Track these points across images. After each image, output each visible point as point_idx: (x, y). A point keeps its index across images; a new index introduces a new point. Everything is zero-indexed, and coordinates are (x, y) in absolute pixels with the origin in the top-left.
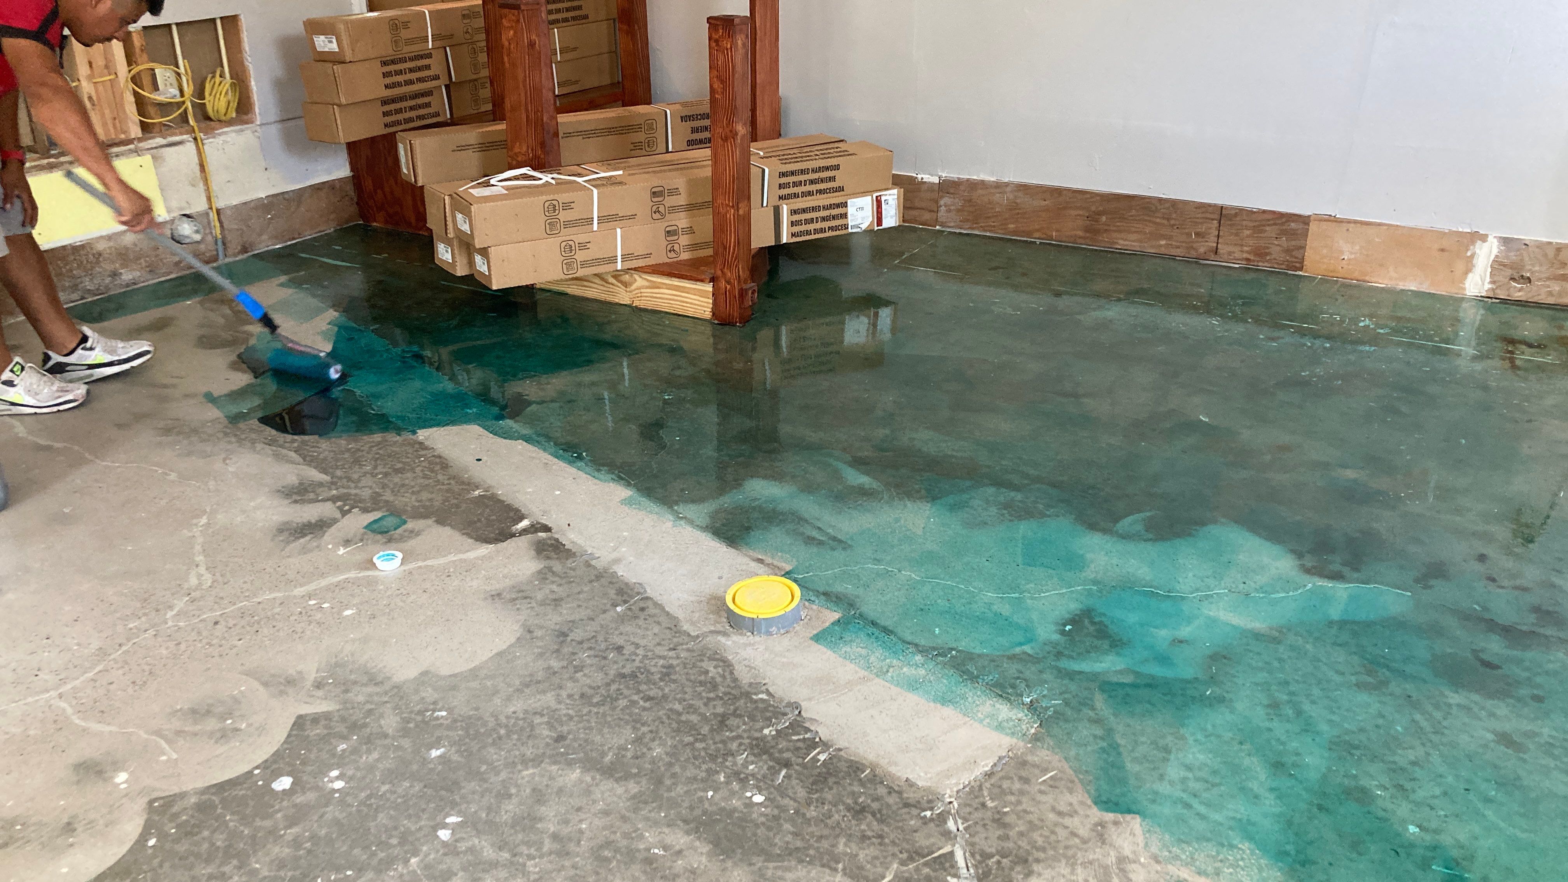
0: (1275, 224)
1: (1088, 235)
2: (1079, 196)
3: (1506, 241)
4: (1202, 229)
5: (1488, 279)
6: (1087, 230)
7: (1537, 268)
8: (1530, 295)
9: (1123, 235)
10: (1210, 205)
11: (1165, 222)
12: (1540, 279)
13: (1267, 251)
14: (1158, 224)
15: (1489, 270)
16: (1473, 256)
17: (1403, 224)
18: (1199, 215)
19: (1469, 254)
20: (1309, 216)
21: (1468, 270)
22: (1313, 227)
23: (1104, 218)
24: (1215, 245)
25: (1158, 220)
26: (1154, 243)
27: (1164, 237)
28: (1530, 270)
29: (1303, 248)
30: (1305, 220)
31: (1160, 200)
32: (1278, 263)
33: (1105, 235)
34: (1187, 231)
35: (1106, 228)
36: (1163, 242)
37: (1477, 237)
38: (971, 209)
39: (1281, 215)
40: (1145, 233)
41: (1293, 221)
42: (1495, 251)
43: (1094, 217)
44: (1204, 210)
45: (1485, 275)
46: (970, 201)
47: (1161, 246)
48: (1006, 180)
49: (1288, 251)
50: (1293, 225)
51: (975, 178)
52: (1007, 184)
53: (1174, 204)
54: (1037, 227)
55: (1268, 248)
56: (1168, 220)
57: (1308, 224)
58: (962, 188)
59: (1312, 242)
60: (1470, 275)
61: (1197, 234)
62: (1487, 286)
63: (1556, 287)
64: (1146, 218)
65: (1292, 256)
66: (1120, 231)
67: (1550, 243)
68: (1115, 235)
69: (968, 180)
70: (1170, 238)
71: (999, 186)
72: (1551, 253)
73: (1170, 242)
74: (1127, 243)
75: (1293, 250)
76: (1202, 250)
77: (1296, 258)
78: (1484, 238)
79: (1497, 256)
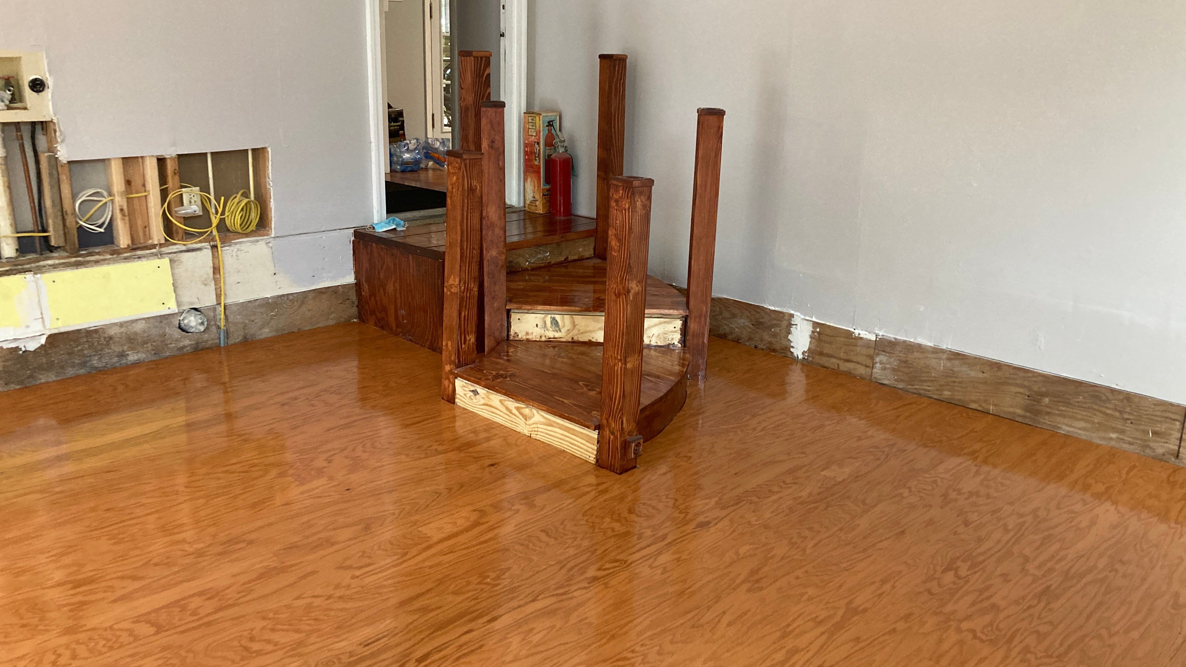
1: (1028, 414)
2: (1022, 374)
4: (1162, 428)
6: (1027, 409)
9: (1066, 421)
10: (1171, 404)
11: (1117, 414)
14: (1107, 415)
18: (1158, 413)
23: (1046, 400)
24: (1177, 448)
25: (1108, 411)
26: (1102, 434)
27: (1114, 430)
31: (1113, 391)
33: (1046, 417)
34: (1142, 427)
35: (1048, 410)
36: (1114, 436)
38: (906, 370)
40: (1093, 423)
43: (1035, 397)
44: (1164, 408)
46: (906, 362)
47: (1111, 439)
48: (944, 347)
51: (912, 340)
52: (942, 351)
53: (1128, 397)
54: (973, 398)
56: (1120, 412)
58: (899, 348)
61: (1154, 433)
64: (1096, 407)
66: (1064, 416)
68: (1059, 419)
69: (905, 341)
70: (1123, 432)
71: (937, 351)
73: (1121, 437)
74: (1071, 429)
76: (1160, 451)
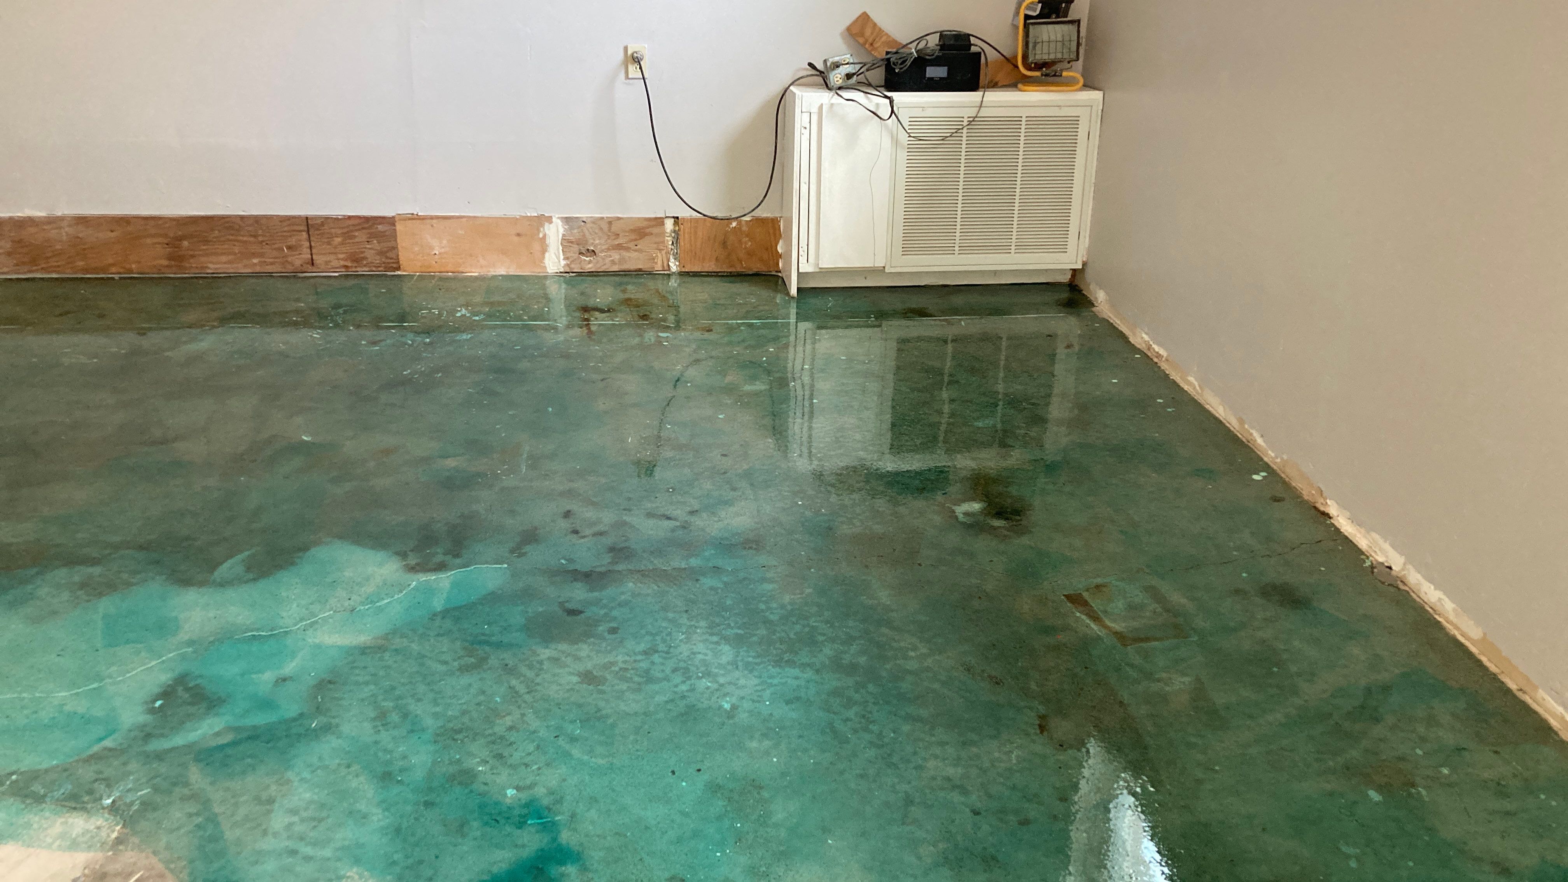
0: (363, 228)
3: (567, 220)
5: (562, 257)
7: (597, 242)
8: (598, 266)
12: (602, 251)
13: (362, 255)
15: (561, 248)
16: (545, 236)
17: (479, 215)
19: (541, 235)
20: (393, 217)
21: (544, 250)
22: (399, 227)
28: (593, 243)
29: (394, 248)
30: (390, 221)
32: (375, 266)
37: (543, 220)
39: (367, 219)
41: (380, 224)
42: (561, 231)
45: (559, 252)
49: (381, 253)
50: (380, 227)
55: (362, 252)
57: (394, 225)
59: (403, 242)
60: (547, 255)
62: (563, 263)
63: (616, 256)
65: (387, 258)
67: (602, 218)
72: (605, 227)
75: (387, 252)
77: (391, 259)
78: (549, 220)
79: (564, 235)
